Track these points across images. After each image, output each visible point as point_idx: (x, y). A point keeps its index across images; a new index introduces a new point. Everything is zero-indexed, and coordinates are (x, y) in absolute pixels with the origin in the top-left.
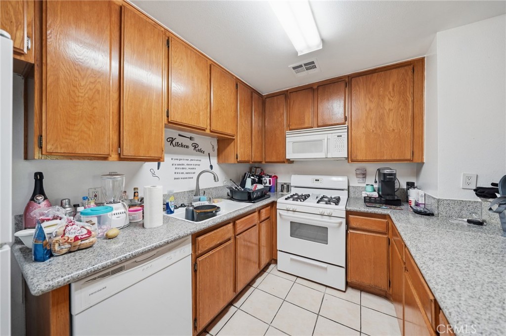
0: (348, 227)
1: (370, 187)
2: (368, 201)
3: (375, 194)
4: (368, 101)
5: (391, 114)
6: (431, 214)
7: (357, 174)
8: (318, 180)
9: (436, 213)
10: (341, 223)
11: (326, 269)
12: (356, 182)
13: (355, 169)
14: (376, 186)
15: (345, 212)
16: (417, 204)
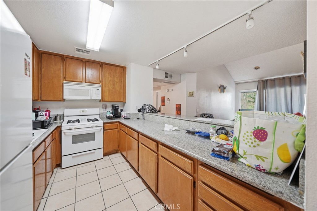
0: (104, 130)
1: (109, 112)
2: (109, 118)
3: (112, 115)
4: (109, 76)
5: (117, 84)
6: (129, 119)
7: (103, 107)
8: (84, 111)
9: (130, 118)
10: (101, 129)
11: (94, 152)
12: (103, 111)
13: (102, 105)
14: (111, 112)
15: (103, 123)
16: (125, 116)
